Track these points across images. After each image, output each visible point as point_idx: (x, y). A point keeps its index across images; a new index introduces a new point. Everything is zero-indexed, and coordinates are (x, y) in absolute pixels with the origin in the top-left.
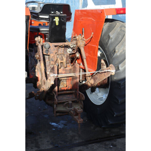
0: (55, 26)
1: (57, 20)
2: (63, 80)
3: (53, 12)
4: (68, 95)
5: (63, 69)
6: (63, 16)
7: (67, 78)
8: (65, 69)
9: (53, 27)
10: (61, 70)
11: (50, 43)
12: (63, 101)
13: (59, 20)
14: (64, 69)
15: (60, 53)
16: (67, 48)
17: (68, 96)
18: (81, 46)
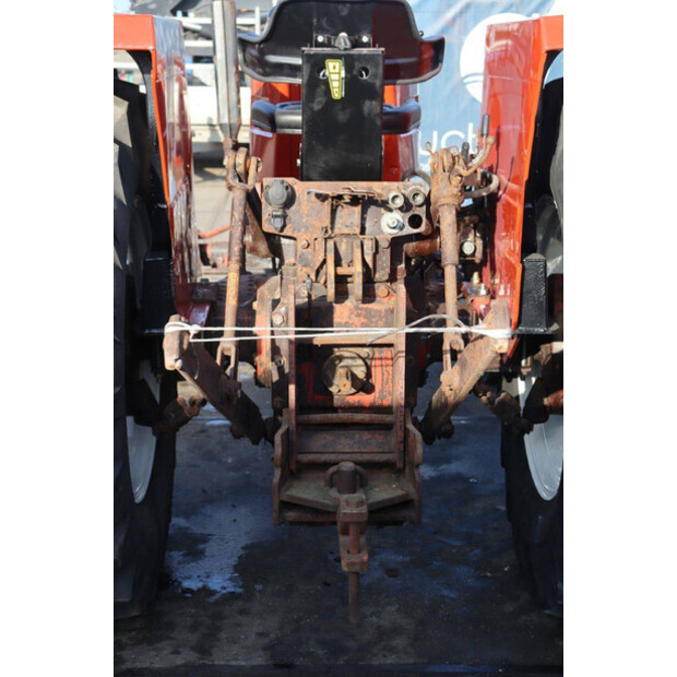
0: (326, 104)
1: (335, 72)
2: (347, 358)
3: (320, 39)
4: (366, 433)
5: (357, 308)
6: (365, 55)
7: (376, 349)
8: (367, 309)
9: (317, 107)
10: (347, 313)
11: (297, 181)
12: (324, 458)
13: (347, 72)
14: (362, 309)
15: (346, 231)
16: (383, 210)
17: (366, 436)
18: (443, 201)
